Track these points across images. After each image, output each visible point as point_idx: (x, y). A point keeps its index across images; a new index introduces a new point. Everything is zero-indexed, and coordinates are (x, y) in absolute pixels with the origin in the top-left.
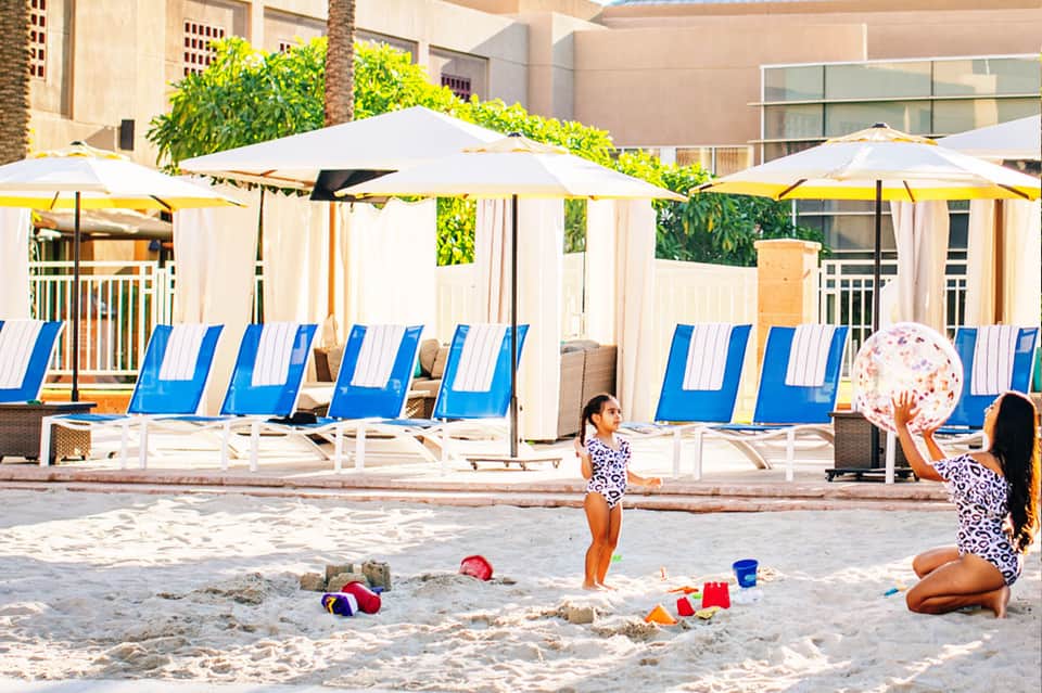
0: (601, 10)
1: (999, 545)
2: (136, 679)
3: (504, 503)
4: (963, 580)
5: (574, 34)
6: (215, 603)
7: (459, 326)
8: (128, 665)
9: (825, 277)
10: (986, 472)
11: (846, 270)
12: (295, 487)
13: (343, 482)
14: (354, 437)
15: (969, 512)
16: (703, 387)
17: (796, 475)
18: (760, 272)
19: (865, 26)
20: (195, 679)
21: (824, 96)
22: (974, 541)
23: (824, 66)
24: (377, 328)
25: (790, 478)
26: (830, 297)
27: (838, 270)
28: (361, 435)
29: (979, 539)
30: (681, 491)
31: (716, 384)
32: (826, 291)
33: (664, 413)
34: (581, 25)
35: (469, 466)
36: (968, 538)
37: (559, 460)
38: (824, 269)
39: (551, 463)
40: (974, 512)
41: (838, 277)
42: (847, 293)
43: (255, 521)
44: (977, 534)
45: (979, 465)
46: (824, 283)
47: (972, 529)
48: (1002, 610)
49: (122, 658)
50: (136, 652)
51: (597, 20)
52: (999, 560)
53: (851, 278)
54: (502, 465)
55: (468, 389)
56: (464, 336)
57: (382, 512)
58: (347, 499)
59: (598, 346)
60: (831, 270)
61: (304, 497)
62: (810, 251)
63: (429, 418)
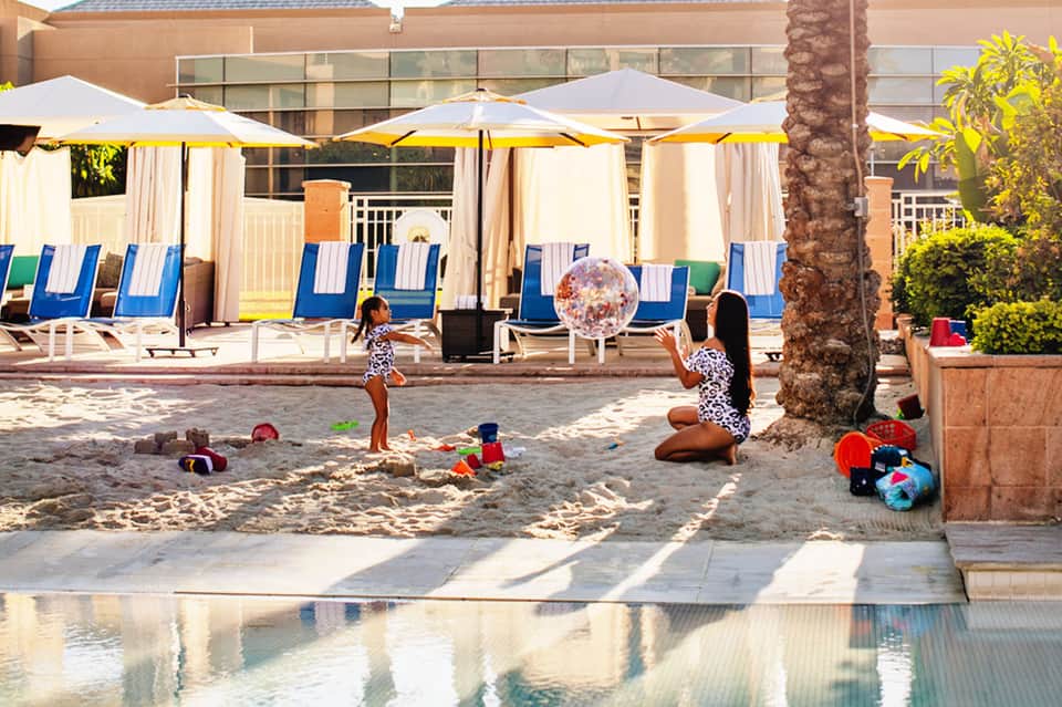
0: (47, 16)
1: (731, 415)
2: (74, 529)
3: (207, 382)
4: (703, 440)
5: (33, 33)
6: (83, 466)
7: (129, 246)
8: (59, 519)
9: (356, 209)
10: (719, 354)
11: (372, 203)
12: (28, 372)
13: (66, 367)
14: (65, 332)
15: (707, 388)
16: (331, 291)
17: (422, 358)
18: (306, 206)
19: (251, 28)
20: (125, 529)
21: (224, 80)
22: (711, 412)
23: (224, 59)
24: (63, 247)
25: (417, 360)
26: (360, 226)
27: (366, 203)
28: (53, 330)
29: (715, 410)
30: (341, 371)
31: (341, 289)
32: (357, 220)
33: (300, 312)
34: (37, 26)
35: (147, 354)
36: (706, 409)
37: (216, 349)
38: (355, 202)
39: (210, 351)
40: (711, 388)
41: (366, 209)
42: (373, 225)
43: (15, 399)
44: (714, 406)
45: (714, 351)
46: (355, 214)
47: (709, 402)
48: (734, 460)
49: (49, 513)
50: (60, 507)
51: (46, 22)
52: (731, 426)
53: (376, 209)
54: (169, 353)
55: (141, 294)
56: (135, 253)
57: (110, 391)
58: (77, 381)
59: (201, 261)
60: (360, 203)
61: (42, 380)
62: (344, 189)
63: (110, 316)
